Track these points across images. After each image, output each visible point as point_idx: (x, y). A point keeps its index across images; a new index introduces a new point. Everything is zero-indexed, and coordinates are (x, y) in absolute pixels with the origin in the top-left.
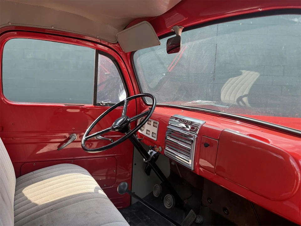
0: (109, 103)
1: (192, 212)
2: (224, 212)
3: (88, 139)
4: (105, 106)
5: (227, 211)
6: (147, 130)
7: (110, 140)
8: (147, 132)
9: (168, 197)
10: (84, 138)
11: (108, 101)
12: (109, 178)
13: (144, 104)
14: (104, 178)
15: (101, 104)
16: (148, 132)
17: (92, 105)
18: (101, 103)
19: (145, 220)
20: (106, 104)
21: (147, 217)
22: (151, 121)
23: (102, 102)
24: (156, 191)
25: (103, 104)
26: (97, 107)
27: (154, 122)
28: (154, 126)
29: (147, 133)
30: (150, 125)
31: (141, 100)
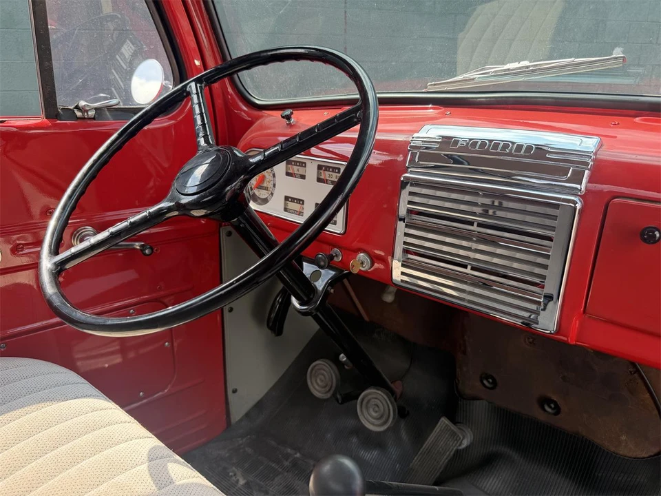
0: (109, 108)
1: (447, 425)
2: (545, 410)
3: (68, 266)
4: (94, 119)
5: (552, 406)
6: (287, 198)
7: (137, 245)
8: (286, 204)
9: (370, 397)
10: (47, 263)
11: (106, 99)
12: (131, 355)
13: (245, 108)
14: (118, 359)
15: (79, 114)
16: (291, 205)
17: (40, 119)
18: (77, 107)
19: (287, 463)
20: (96, 109)
21: (289, 450)
22: (303, 164)
23: (82, 103)
24: (318, 381)
25: (87, 111)
26: (66, 126)
27: (320, 167)
28: (319, 180)
29: (286, 210)
30: (303, 177)
31: (230, 90)
